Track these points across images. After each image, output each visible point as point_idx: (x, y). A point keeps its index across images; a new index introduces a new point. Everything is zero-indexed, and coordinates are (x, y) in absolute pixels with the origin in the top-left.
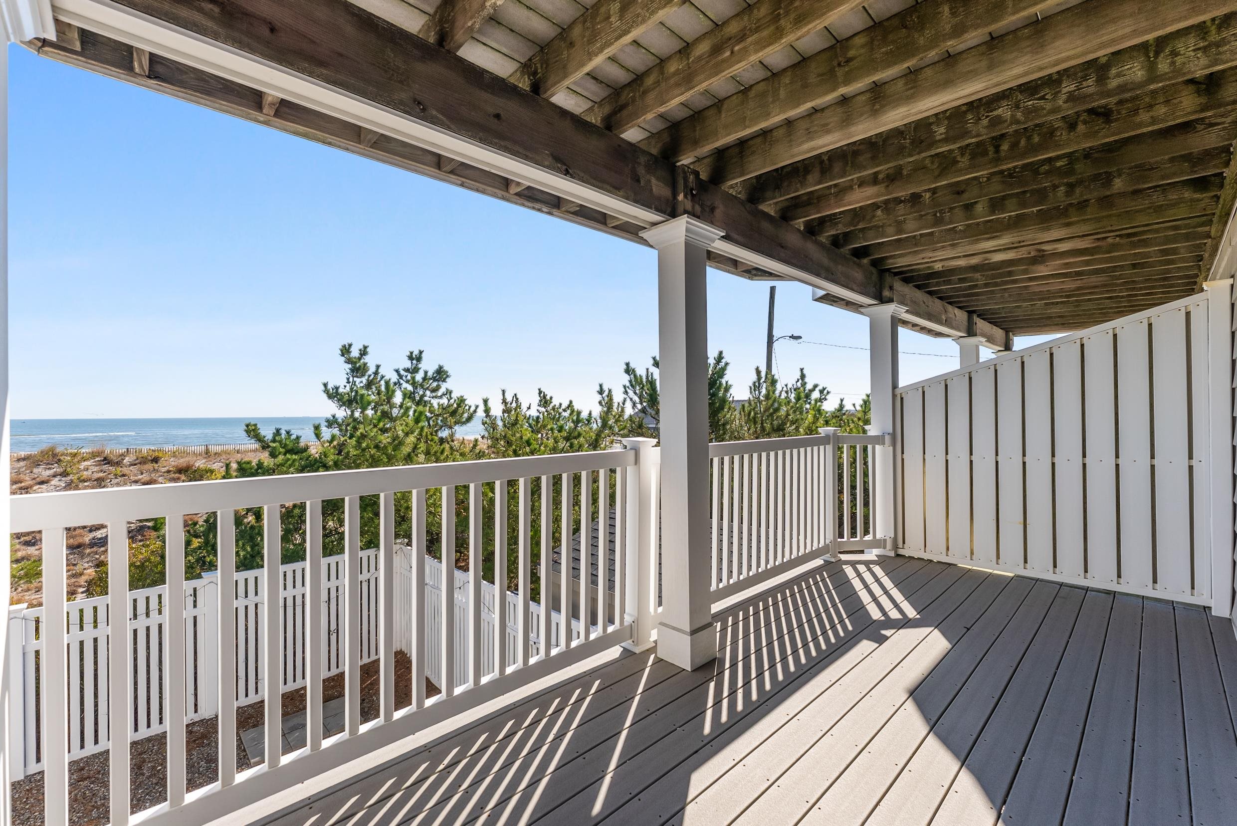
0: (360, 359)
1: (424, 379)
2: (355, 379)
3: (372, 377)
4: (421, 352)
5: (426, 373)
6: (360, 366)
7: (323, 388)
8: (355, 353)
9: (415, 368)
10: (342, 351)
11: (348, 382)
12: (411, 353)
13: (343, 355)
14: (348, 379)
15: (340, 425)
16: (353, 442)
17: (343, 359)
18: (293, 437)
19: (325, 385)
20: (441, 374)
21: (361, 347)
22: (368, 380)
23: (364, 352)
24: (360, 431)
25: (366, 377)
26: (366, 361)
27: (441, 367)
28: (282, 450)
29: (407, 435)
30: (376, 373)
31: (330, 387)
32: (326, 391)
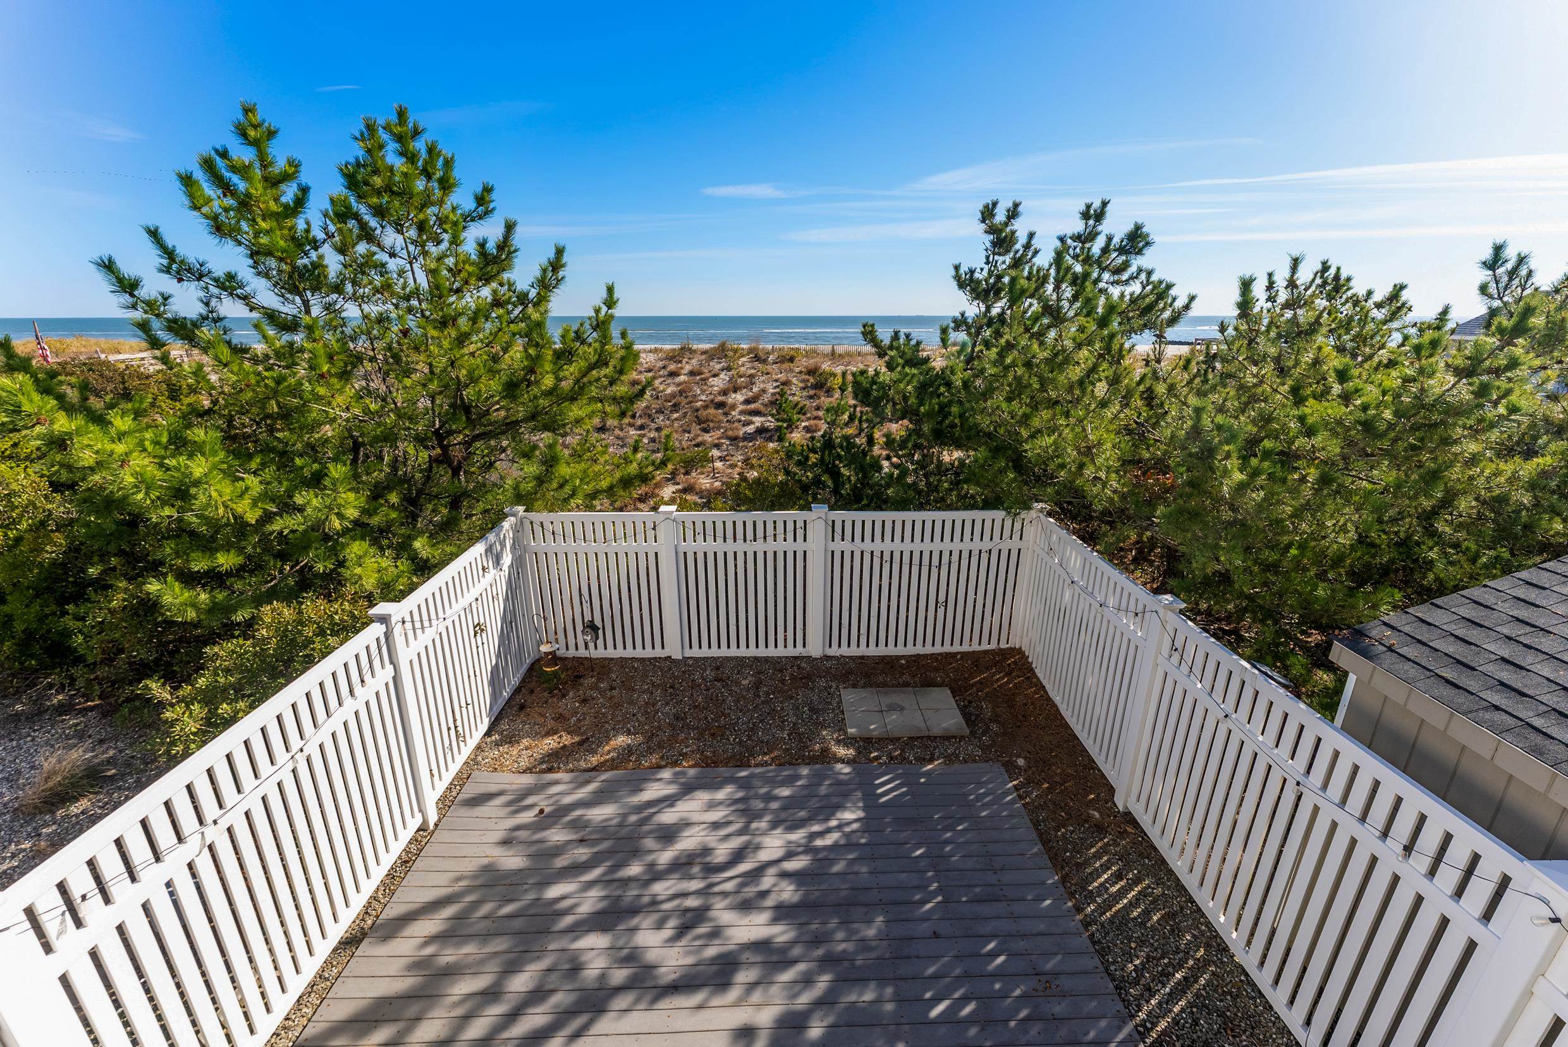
0: (1006, 224)
1: (1105, 250)
2: (996, 257)
3: (1021, 252)
4: (1105, 204)
5: (1110, 239)
6: (1006, 236)
7: (953, 272)
8: (1000, 217)
9: (1090, 233)
10: (983, 213)
11: (987, 263)
12: (1088, 207)
13: (983, 221)
14: (988, 257)
15: (969, 327)
16: (993, 353)
17: (983, 226)
18: (913, 342)
19: (957, 268)
20: (1136, 240)
21: (1010, 205)
22: (1014, 258)
23: (1013, 213)
24: (1006, 337)
25: (1012, 254)
26: (1014, 228)
27: (1138, 227)
28: (900, 361)
29: (1079, 346)
30: (1027, 246)
31: (964, 269)
32: (957, 277)
